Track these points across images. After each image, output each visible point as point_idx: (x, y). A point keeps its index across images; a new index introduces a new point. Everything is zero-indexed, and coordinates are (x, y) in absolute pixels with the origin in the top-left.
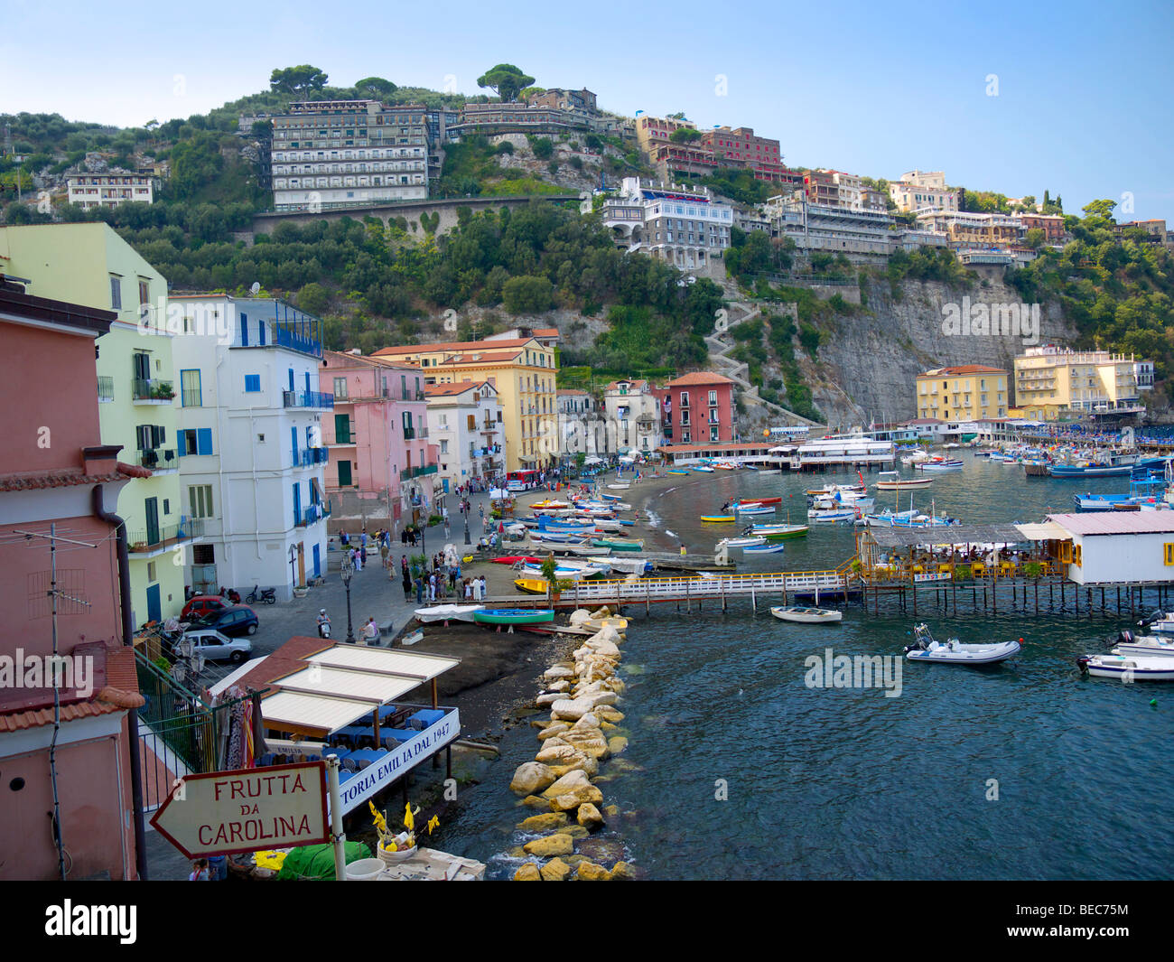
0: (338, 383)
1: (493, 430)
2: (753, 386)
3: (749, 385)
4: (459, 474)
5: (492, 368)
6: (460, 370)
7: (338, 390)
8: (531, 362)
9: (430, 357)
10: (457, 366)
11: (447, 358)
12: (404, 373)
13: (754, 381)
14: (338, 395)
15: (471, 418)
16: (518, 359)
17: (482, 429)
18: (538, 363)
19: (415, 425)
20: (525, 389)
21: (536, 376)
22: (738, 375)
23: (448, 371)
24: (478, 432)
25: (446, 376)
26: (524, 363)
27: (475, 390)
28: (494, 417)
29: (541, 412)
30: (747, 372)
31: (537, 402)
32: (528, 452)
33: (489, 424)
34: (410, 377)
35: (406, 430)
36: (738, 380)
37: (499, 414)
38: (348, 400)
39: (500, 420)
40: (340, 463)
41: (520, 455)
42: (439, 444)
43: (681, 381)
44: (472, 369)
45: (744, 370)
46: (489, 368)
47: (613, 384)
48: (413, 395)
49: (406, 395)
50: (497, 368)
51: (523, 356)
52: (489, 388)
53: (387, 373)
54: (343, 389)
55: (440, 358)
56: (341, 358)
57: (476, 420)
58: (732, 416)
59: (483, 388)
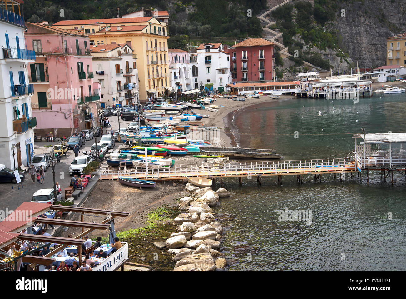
0: (35, 44)
1: (130, 74)
2: (286, 47)
3: (282, 46)
4: (111, 100)
5: (130, 35)
6: (110, 36)
7: (36, 47)
8: (153, 32)
9: (91, 28)
10: (107, 33)
11: (101, 29)
12: (77, 38)
13: (286, 44)
14: (36, 51)
15: (118, 66)
16: (145, 30)
17: (125, 73)
18: (157, 33)
19: (85, 70)
20: (150, 49)
21: (156, 41)
22: (277, 40)
23: (102, 36)
24: (122, 75)
25: (100, 40)
26: (149, 32)
27: (119, 49)
28: (131, 66)
29: (159, 63)
30: (282, 39)
31: (157, 57)
32: (152, 87)
33: (128, 69)
34: (81, 40)
35: (79, 74)
36: (277, 43)
37: (135, 64)
38: (43, 54)
39: (135, 68)
40: (39, 94)
41: (147, 89)
42: (98, 82)
43: (242, 44)
44: (117, 36)
45: (280, 37)
46: (127, 35)
47: (201, 46)
48: (83, 51)
49: (79, 52)
50: (132, 35)
51: (148, 28)
52: (128, 48)
53: (66, 38)
54: (40, 47)
55: (97, 28)
56: (36, 27)
57: (121, 67)
58: (273, 65)
59: (124, 48)
